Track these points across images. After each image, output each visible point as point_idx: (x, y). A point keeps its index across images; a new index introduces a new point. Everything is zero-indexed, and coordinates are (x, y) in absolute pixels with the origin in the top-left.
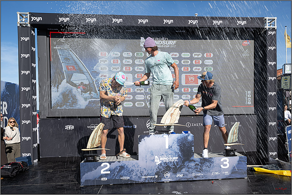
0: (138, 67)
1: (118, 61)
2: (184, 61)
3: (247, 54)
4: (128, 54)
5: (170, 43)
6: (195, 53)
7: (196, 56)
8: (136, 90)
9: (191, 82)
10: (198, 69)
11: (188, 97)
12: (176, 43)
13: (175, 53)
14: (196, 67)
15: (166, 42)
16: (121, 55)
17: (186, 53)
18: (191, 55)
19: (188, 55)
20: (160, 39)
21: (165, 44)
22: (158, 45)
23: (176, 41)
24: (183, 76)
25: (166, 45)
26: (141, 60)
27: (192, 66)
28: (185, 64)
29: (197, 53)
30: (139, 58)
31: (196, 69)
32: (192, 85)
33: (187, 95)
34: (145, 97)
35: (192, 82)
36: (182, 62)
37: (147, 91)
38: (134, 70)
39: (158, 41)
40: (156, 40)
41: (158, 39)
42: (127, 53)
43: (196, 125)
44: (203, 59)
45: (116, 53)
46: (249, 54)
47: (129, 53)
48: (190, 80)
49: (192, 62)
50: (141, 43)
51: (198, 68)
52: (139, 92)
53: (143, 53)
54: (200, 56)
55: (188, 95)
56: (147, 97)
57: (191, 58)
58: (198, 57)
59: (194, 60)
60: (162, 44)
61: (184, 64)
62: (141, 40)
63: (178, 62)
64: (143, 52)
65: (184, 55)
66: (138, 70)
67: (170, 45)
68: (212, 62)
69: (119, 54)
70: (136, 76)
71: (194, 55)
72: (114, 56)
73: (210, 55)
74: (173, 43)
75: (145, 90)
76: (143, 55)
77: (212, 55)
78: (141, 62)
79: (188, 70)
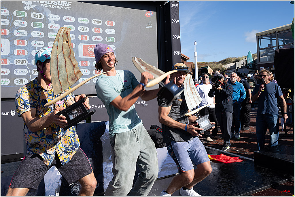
0: (19, 30)
2: (81, 28)
3: (150, 26)
5: (64, 4)
6: (95, 20)
7: (96, 24)
8: (15, 62)
9: (90, 54)
10: (99, 39)
11: (87, 72)
12: (70, 4)
13: (70, 17)
14: (96, 37)
15: (58, 2)
17: (84, 18)
18: (90, 21)
19: (86, 21)
21: (56, 4)
22: (47, 4)
23: (71, 3)
24: (81, 46)
25: (58, 5)
26: (23, 21)
27: (91, 34)
28: (83, 31)
29: (97, 20)
30: (20, 19)
31: (96, 38)
32: (91, 57)
33: (85, 70)
34: (28, 71)
36: (79, 28)
38: (12, 34)
43: (97, 107)
44: (104, 27)
46: (152, 27)
48: (89, 51)
49: (91, 29)
51: (98, 37)
52: (19, 64)
53: (26, 13)
54: (100, 24)
55: (87, 70)
56: (31, 72)
57: (90, 25)
58: (98, 24)
59: (94, 28)
60: (52, 4)
61: (81, 31)
63: (74, 28)
64: (26, 11)
65: (81, 20)
66: (18, 35)
67: (63, 6)
70: (15, 42)
71: (93, 22)
73: (112, 23)
74: (67, 5)
75: (28, 62)
76: (25, 15)
77: (114, 24)
78: (24, 24)
79: (86, 39)
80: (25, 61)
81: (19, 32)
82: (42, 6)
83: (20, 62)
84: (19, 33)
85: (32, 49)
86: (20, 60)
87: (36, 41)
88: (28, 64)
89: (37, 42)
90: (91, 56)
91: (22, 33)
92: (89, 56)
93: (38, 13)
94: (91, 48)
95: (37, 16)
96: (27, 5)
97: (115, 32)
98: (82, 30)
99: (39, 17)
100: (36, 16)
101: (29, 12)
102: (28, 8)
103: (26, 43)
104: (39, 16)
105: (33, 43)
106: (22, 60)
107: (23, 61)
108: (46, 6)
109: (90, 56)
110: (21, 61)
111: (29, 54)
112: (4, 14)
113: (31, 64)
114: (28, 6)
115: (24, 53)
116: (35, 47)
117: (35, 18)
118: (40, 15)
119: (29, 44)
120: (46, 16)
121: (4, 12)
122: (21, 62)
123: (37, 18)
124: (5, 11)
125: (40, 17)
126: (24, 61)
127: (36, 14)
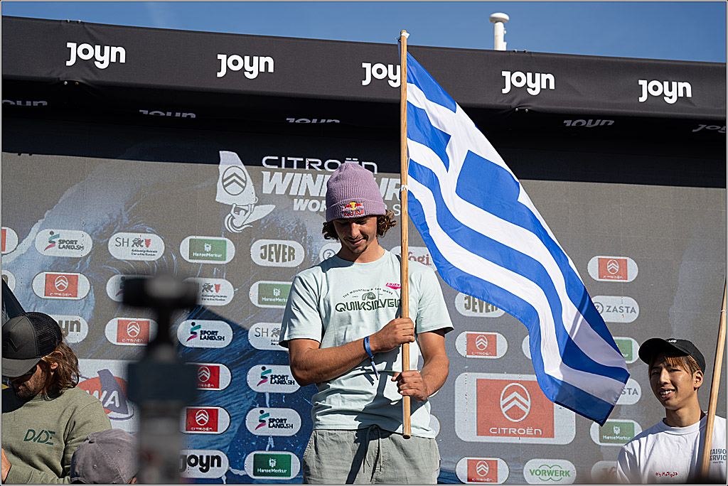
0: (197, 322)
1: (73, 282)
2: (468, 298)
4: (138, 242)
5: (391, 190)
9: (510, 425)
16: (100, 249)
20: (331, 166)
24: (466, 387)
26: (218, 281)
27: (515, 327)
28: (477, 314)
30: (207, 271)
35: (517, 426)
36: (460, 301)
37: (242, 468)
39: (320, 177)
40: (307, 172)
41: (322, 167)
42: (137, 235)
45: (66, 235)
47: (144, 236)
48: (504, 410)
50: (220, 184)
53: (230, 244)
61: (468, 313)
62: (222, 167)
64: (230, 236)
66: (195, 343)
68: (633, 310)
69: (86, 242)
72: (56, 252)
73: (623, 265)
75: (230, 465)
76: (227, 254)
77: (633, 271)
78: (220, 293)
79: (492, 348)
80: (218, 458)
81: (198, 331)
82: (296, 208)
83: (199, 466)
84: (199, 333)
85: (249, 403)
86: (198, 453)
87: (268, 367)
88: (228, 473)
89: (273, 373)
90: (518, 435)
91: (213, 332)
92: (507, 435)
93: (277, 242)
94: (515, 394)
95: (273, 257)
96: (238, 210)
97: (637, 310)
98: (475, 310)
99: (284, 260)
100: (271, 253)
101: (244, 240)
102: (240, 221)
103: (225, 376)
104: (284, 254)
105: (254, 375)
106: (205, 453)
107: (208, 457)
108: (314, 205)
109: (512, 435)
110: (201, 457)
111: (237, 426)
112: (144, 253)
113: (241, 473)
114: (242, 212)
115: (213, 424)
116: (264, 394)
117: (265, 263)
118: (287, 250)
119: (239, 382)
120: (311, 253)
121: (145, 248)
122: (202, 464)
123: (274, 264)
124: (148, 242)
125: (287, 257)
126: (213, 458)
127: (271, 246)
